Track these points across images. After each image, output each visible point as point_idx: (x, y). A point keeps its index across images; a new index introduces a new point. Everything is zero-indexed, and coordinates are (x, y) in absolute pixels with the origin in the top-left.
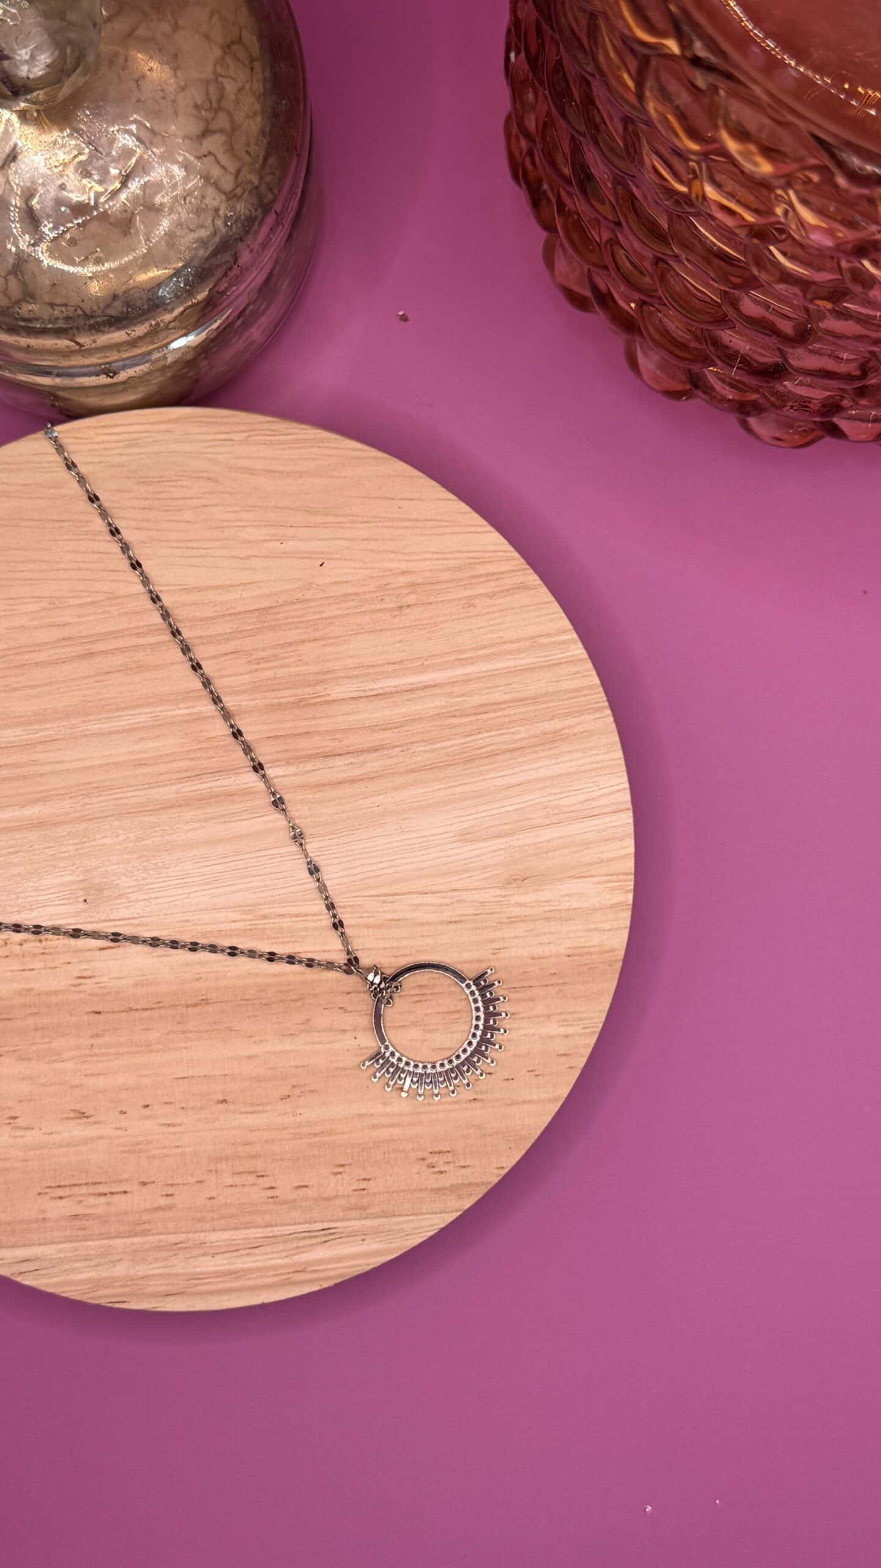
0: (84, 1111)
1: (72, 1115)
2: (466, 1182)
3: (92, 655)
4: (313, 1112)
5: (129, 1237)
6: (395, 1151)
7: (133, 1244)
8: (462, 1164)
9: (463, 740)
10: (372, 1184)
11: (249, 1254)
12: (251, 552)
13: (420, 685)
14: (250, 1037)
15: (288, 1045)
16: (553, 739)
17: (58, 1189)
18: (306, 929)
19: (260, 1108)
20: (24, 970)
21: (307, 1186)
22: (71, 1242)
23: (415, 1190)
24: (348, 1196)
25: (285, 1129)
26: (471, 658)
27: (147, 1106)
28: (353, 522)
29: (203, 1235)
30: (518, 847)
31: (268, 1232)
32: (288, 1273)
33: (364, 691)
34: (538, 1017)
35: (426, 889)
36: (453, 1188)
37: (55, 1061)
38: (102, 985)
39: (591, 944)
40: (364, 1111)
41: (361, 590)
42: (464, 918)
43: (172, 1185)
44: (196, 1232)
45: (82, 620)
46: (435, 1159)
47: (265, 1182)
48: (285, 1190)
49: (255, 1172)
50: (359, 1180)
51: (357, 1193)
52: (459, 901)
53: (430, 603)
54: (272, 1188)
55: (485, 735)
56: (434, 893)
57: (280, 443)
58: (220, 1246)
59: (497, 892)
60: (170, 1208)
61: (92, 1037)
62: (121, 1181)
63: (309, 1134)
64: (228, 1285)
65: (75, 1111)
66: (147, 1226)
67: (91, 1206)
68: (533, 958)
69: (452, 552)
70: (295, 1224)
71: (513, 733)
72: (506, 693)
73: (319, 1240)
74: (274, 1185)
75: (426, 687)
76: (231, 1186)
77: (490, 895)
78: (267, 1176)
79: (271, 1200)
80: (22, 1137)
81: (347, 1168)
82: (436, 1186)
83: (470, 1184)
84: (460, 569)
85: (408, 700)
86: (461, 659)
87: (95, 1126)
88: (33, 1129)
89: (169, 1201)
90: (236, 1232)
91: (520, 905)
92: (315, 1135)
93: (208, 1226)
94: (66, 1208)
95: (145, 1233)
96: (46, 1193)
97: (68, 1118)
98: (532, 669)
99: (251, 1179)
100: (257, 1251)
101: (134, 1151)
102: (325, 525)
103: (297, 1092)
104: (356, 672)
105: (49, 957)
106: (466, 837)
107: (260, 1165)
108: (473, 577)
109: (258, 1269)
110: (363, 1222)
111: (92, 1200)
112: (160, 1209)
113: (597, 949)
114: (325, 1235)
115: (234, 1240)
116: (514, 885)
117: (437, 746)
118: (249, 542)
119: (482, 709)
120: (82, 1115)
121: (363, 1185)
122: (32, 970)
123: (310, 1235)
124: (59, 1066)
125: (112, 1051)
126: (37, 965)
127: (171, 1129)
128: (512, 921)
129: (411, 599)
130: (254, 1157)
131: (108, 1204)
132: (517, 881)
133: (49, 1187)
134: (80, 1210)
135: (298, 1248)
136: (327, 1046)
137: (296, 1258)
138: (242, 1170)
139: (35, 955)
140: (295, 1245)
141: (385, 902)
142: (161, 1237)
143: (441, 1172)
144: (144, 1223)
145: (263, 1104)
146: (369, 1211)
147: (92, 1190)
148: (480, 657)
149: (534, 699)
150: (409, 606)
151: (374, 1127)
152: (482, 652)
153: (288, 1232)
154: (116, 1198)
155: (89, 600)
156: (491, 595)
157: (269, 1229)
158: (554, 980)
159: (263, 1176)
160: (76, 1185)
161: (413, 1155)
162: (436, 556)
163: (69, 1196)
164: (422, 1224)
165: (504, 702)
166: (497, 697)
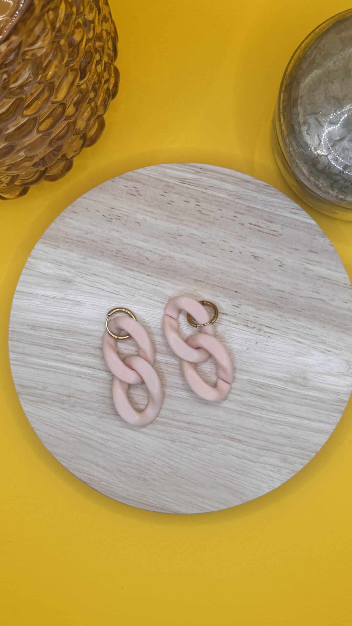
0: (255, 259)
1: (259, 259)
2: (127, 181)
3: (189, 423)
4: (172, 226)
5: (254, 208)
6: (148, 202)
7: (255, 205)
8: (126, 188)
9: (66, 339)
10: (161, 193)
11: (214, 185)
12: (116, 438)
13: (73, 365)
14: (184, 262)
15: (172, 254)
16: (33, 327)
17: (273, 234)
18: (150, 293)
19: (191, 235)
20: (257, 317)
21: (185, 201)
22: (276, 214)
23: (146, 185)
24: (171, 192)
25: (184, 224)
26: (51, 368)
27: (231, 251)
28: (75, 435)
29: (228, 198)
30: (62, 293)
31: (204, 190)
32: (203, 173)
33: (95, 371)
34: (79, 230)
35: (101, 291)
36: (132, 180)
37: (258, 280)
38: (231, 301)
39: (49, 248)
40: (154, 220)
41: (82, 409)
42: (92, 275)
43: (232, 220)
44: (230, 200)
45: (187, 437)
46: (135, 193)
47: (198, 208)
48: (193, 203)
49: (202, 213)
50: (165, 196)
51: (167, 192)
52: (91, 282)
53: (58, 394)
54: (197, 205)
55: (57, 338)
56: (99, 288)
57: (90, 475)
58: (223, 192)
59: (76, 280)
60: (236, 212)
61: (241, 284)
62: (251, 229)
63: (176, 219)
64: (226, 177)
65: (258, 260)
66: (247, 209)
67: (265, 224)
68: (72, 251)
69: (44, 410)
70: (194, 189)
71: (47, 334)
72: (44, 350)
73: (187, 181)
74: (197, 206)
75: (72, 364)
76: (211, 212)
77: (78, 279)
78: (197, 210)
79: (199, 201)
80: (280, 258)
81: (168, 202)
82: (138, 184)
83: (126, 180)
84: (43, 403)
85: (80, 361)
86: (55, 369)
87: (253, 252)
88: (275, 259)
89: (236, 215)
90: (216, 195)
91: (70, 272)
92: (174, 218)
93: (225, 200)
94: (273, 226)
95: (248, 207)
96: (279, 234)
97: (261, 258)
98: (31, 355)
99: (203, 211)
100: (211, 185)
101: (241, 237)
102: (86, 438)
103: (175, 236)
104: (95, 379)
105: (246, 319)
106: (79, 304)
107: (198, 215)
108: (39, 397)
109: (213, 179)
110: (169, 181)
111: (263, 226)
112: (240, 213)
113: (48, 245)
114: (185, 181)
115: (218, 192)
116: (69, 280)
117: (77, 341)
118: (115, 442)
119: (55, 348)
120: (255, 257)
121: (164, 194)
122: (254, 316)
123: (190, 184)
124: (258, 278)
125: (236, 276)
126: (251, 318)
127: (225, 240)
128: (74, 267)
129: (65, 398)
130: (199, 219)
131: (258, 222)
132: (68, 281)
133: (277, 236)
134: (269, 224)
135: (196, 181)
136: (159, 248)
137: (198, 177)
138: (206, 216)
139: (251, 322)
140: (196, 182)
141: (118, 292)
142: (243, 203)
143: (135, 188)
144: (247, 210)
145: (189, 236)
146: (165, 184)
147: (262, 229)
148: (48, 367)
149: (35, 344)
150: (67, 396)
151: (152, 213)
152: (47, 369)
153: (198, 187)
154: (254, 223)
155: (182, 444)
156: (35, 388)
157: (204, 191)
158: (67, 240)
159: (199, 211)
160: (267, 233)
161: (142, 198)
162: (49, 410)
163: (271, 230)
164: (148, 172)
165: (47, 347)
166: (48, 350)
